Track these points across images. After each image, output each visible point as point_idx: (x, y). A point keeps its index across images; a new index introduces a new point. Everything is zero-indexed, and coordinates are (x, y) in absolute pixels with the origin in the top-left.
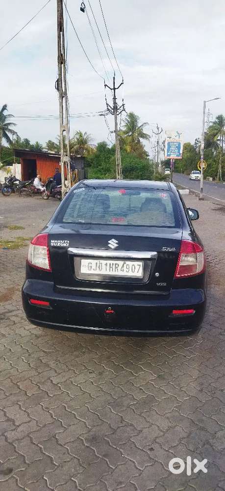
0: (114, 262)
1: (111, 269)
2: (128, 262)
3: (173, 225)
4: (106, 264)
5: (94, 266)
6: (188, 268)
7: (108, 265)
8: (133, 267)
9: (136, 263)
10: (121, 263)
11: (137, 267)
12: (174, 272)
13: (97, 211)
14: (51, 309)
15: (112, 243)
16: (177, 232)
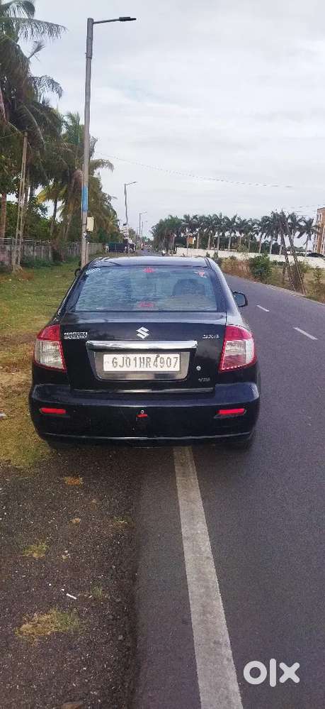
0: (146, 356)
1: (142, 364)
2: (161, 355)
3: (216, 309)
4: (135, 359)
5: (120, 363)
6: (236, 359)
7: (138, 359)
8: (169, 360)
9: (172, 356)
10: (153, 356)
11: (173, 361)
12: (219, 365)
13: (119, 296)
14: (69, 417)
15: (141, 332)
16: (222, 317)
